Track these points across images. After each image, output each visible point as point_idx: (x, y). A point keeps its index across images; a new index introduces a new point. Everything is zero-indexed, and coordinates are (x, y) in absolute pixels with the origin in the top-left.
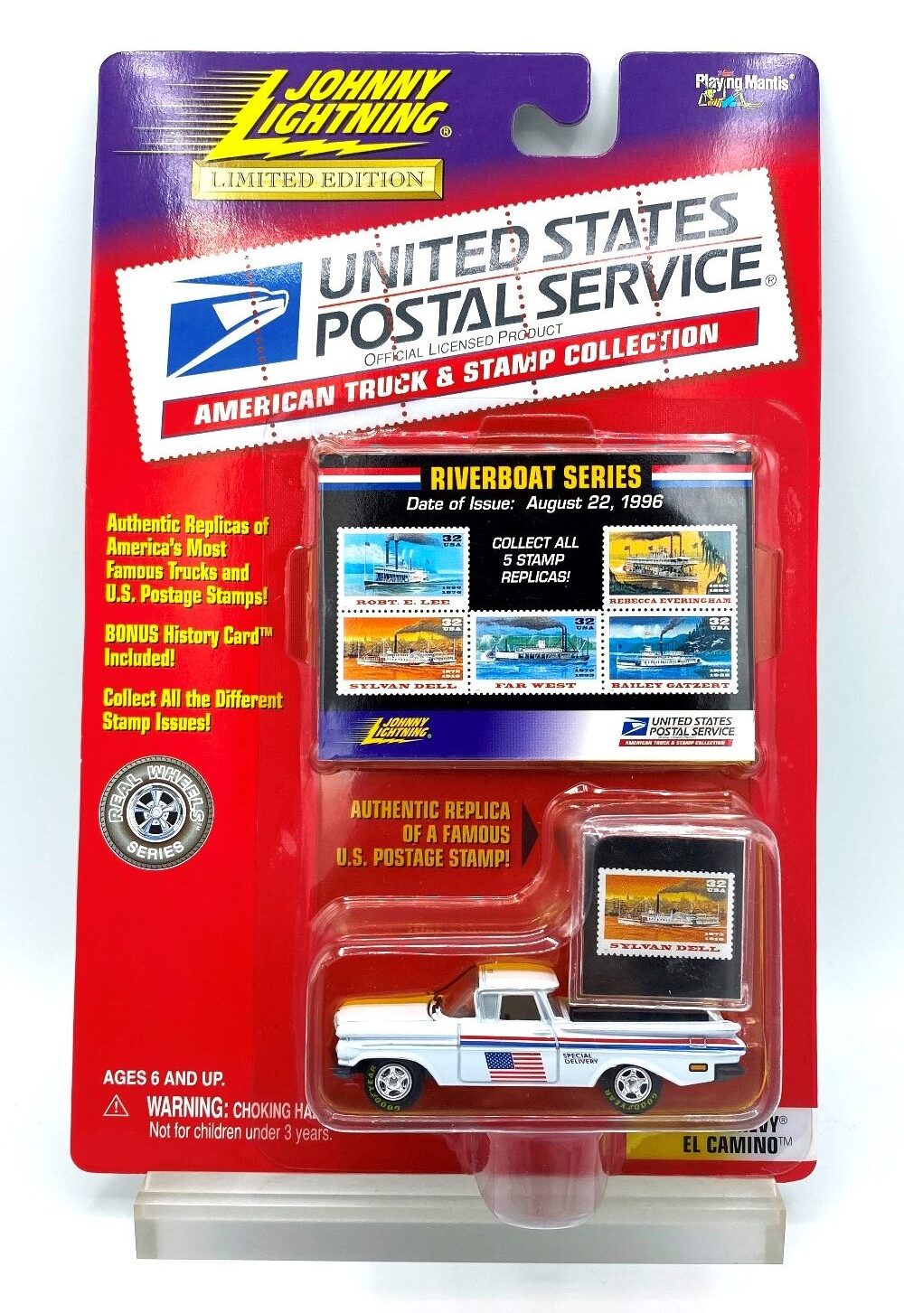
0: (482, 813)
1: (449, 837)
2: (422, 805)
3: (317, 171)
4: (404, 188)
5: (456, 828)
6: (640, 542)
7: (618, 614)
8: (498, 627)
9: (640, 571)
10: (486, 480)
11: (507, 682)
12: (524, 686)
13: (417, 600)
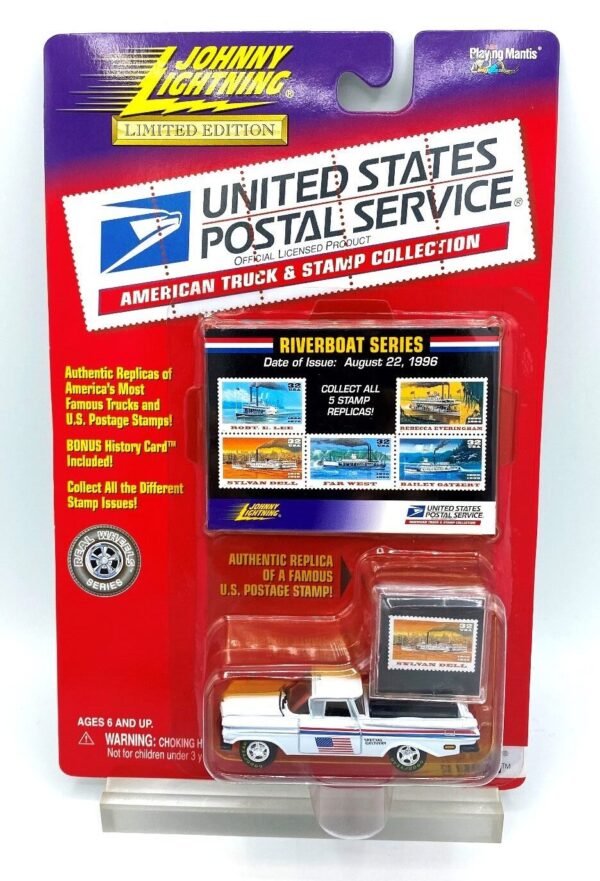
0: (314, 562)
1: (293, 578)
2: (275, 557)
3: (199, 124)
4: (260, 137)
5: (298, 572)
6: (422, 389)
7: (406, 437)
8: (324, 445)
9: (420, 408)
10: (317, 346)
11: (331, 481)
12: (342, 484)
13: (271, 426)
